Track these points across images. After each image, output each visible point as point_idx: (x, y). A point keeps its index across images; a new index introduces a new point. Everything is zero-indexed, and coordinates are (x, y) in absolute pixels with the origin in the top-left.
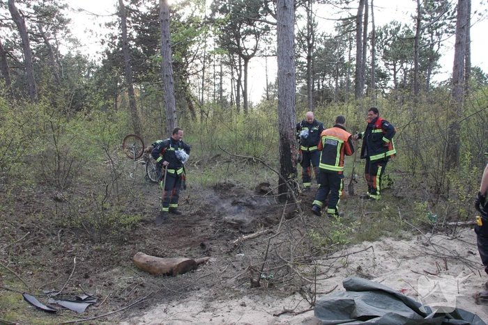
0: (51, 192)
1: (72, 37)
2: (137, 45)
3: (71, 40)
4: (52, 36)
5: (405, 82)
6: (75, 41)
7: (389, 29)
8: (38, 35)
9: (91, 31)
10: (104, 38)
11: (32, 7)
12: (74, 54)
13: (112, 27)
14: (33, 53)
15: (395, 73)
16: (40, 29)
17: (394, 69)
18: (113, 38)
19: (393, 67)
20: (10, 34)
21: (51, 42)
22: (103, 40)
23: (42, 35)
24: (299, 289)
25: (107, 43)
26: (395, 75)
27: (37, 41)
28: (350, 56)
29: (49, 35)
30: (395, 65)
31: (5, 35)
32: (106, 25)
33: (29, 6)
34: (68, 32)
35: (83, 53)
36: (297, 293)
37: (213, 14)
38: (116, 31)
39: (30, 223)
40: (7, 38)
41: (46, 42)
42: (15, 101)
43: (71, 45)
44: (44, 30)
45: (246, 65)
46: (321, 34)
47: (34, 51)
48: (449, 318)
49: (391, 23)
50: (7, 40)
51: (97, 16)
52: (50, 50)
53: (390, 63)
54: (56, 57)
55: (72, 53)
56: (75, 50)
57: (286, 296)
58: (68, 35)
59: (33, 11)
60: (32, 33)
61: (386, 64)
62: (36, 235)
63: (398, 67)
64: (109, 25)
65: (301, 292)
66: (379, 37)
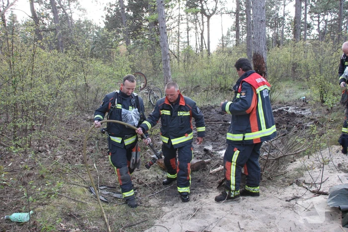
0: (84, 115)
1: (81, 7)
2: (128, 10)
3: (81, 10)
4: (68, 7)
5: (326, 30)
6: (83, 10)
12: (83, 20)
15: (319, 23)
16: (60, 2)
17: (318, 21)
18: (112, 5)
19: (317, 19)
21: (68, 11)
22: (105, 7)
23: (61, 7)
24: (295, 181)
25: (107, 10)
26: (319, 25)
28: (284, 12)
29: (65, 7)
30: (319, 17)
34: (78, 4)
35: (89, 19)
36: (294, 184)
39: (73, 137)
41: (64, 11)
43: (81, 13)
44: (62, 4)
45: (208, 21)
52: (67, 17)
53: (315, 16)
55: (81, 19)
56: (83, 17)
57: (286, 186)
58: (78, 6)
61: (312, 17)
62: (80, 146)
63: (321, 19)
65: (298, 183)
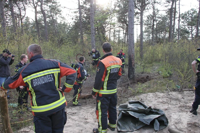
1: (62, 16)
2: (86, 19)
3: (62, 17)
4: (55, 16)
6: (63, 18)
7: (190, 13)
8: (50, 16)
9: (69, 15)
10: (73, 17)
11: (48, 6)
13: (77, 13)
14: (48, 22)
15: (192, 31)
16: (51, 14)
18: (77, 17)
19: (191, 29)
20: (41, 16)
21: (54, 18)
22: (73, 18)
23: (51, 16)
25: (74, 19)
27: (50, 18)
30: (192, 28)
31: (39, 16)
32: (74, 12)
33: (47, 6)
34: (61, 14)
35: (66, 22)
37: (115, 7)
38: (78, 15)
40: (39, 17)
42: (41, 41)
43: (62, 19)
44: (52, 14)
46: (160, 15)
47: (49, 22)
48: (152, 110)
49: (191, 10)
50: (40, 18)
51: (71, 9)
52: (54, 21)
53: (190, 27)
54: (56, 24)
55: (62, 22)
56: (63, 21)
59: (49, 7)
60: (48, 15)
61: (189, 27)
64: (75, 12)
66: (185, 16)
